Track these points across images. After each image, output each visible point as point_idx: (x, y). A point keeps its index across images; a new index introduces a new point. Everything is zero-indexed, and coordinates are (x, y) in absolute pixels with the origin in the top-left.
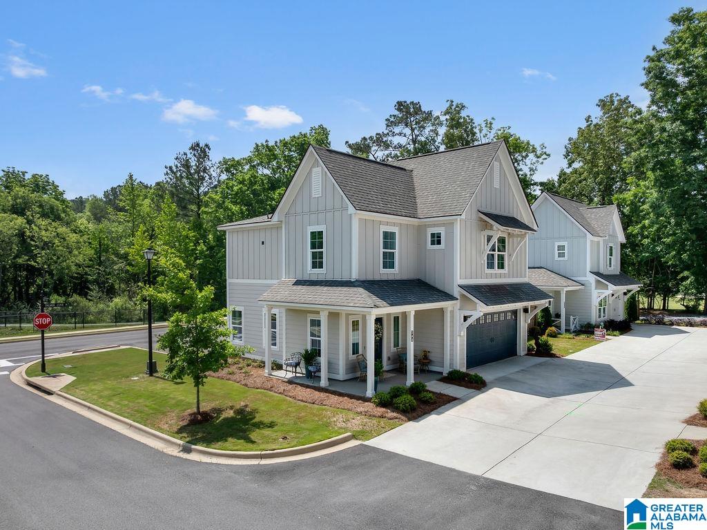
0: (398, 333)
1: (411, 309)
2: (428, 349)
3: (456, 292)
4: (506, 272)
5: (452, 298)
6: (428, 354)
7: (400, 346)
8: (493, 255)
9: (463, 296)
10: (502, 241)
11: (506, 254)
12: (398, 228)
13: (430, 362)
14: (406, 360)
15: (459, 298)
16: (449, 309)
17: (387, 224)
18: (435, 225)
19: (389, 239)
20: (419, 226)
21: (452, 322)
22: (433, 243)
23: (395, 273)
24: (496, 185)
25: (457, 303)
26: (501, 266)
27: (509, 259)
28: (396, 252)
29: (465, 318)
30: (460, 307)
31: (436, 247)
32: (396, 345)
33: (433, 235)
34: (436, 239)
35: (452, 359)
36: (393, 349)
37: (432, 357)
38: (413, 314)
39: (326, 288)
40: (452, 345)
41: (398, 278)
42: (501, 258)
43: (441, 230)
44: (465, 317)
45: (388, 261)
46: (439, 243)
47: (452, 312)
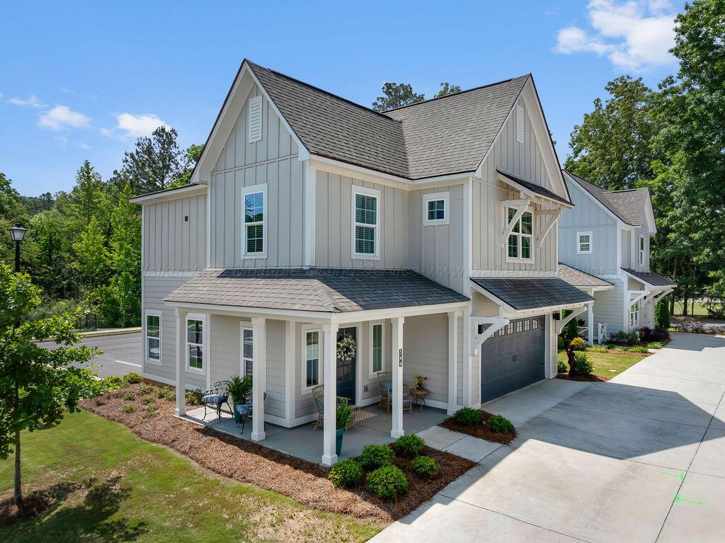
0: (380, 351)
1: (399, 315)
2: (424, 375)
3: (468, 289)
4: (533, 262)
5: (460, 297)
6: (424, 382)
7: (383, 370)
8: (515, 237)
9: (478, 295)
10: (527, 218)
11: (532, 237)
12: (379, 192)
13: (428, 394)
14: (391, 391)
15: (471, 297)
16: (457, 315)
17: (363, 184)
18: (434, 190)
19: (366, 207)
20: (412, 194)
21: (461, 333)
22: (431, 216)
23: (374, 260)
24: (520, 139)
25: (468, 306)
26: (526, 254)
27: (536, 245)
28: (377, 227)
29: (481, 329)
30: (473, 312)
31: (436, 222)
32: (377, 367)
33: (431, 205)
34: (436, 211)
35: (460, 390)
36: (372, 374)
37: (429, 386)
38: (401, 322)
39: (263, 281)
40: (461, 369)
41: (379, 267)
42: (526, 243)
43: (444, 197)
44: (480, 327)
45: (365, 241)
46: (440, 215)
47: (461, 319)
